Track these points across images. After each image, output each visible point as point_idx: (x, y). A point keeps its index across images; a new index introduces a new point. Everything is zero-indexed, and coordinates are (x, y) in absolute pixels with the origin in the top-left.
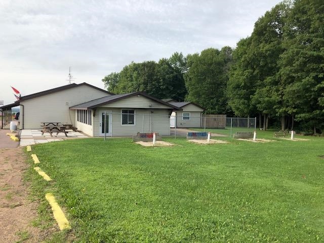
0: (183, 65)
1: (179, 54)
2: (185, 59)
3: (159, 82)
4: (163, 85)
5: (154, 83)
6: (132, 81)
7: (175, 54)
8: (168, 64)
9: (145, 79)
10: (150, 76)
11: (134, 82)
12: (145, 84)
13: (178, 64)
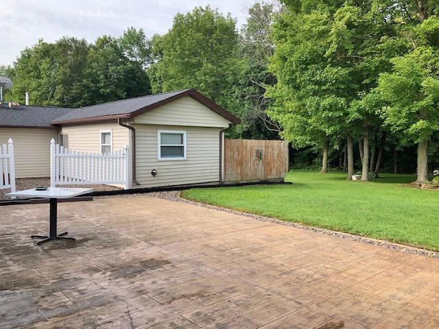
0: (145, 53)
1: (137, 31)
2: (150, 43)
3: (96, 81)
4: (105, 87)
5: (85, 81)
6: (39, 77)
7: (129, 32)
8: (114, 46)
9: (65, 73)
10: (78, 68)
11: (43, 81)
12: (67, 83)
13: (136, 49)
